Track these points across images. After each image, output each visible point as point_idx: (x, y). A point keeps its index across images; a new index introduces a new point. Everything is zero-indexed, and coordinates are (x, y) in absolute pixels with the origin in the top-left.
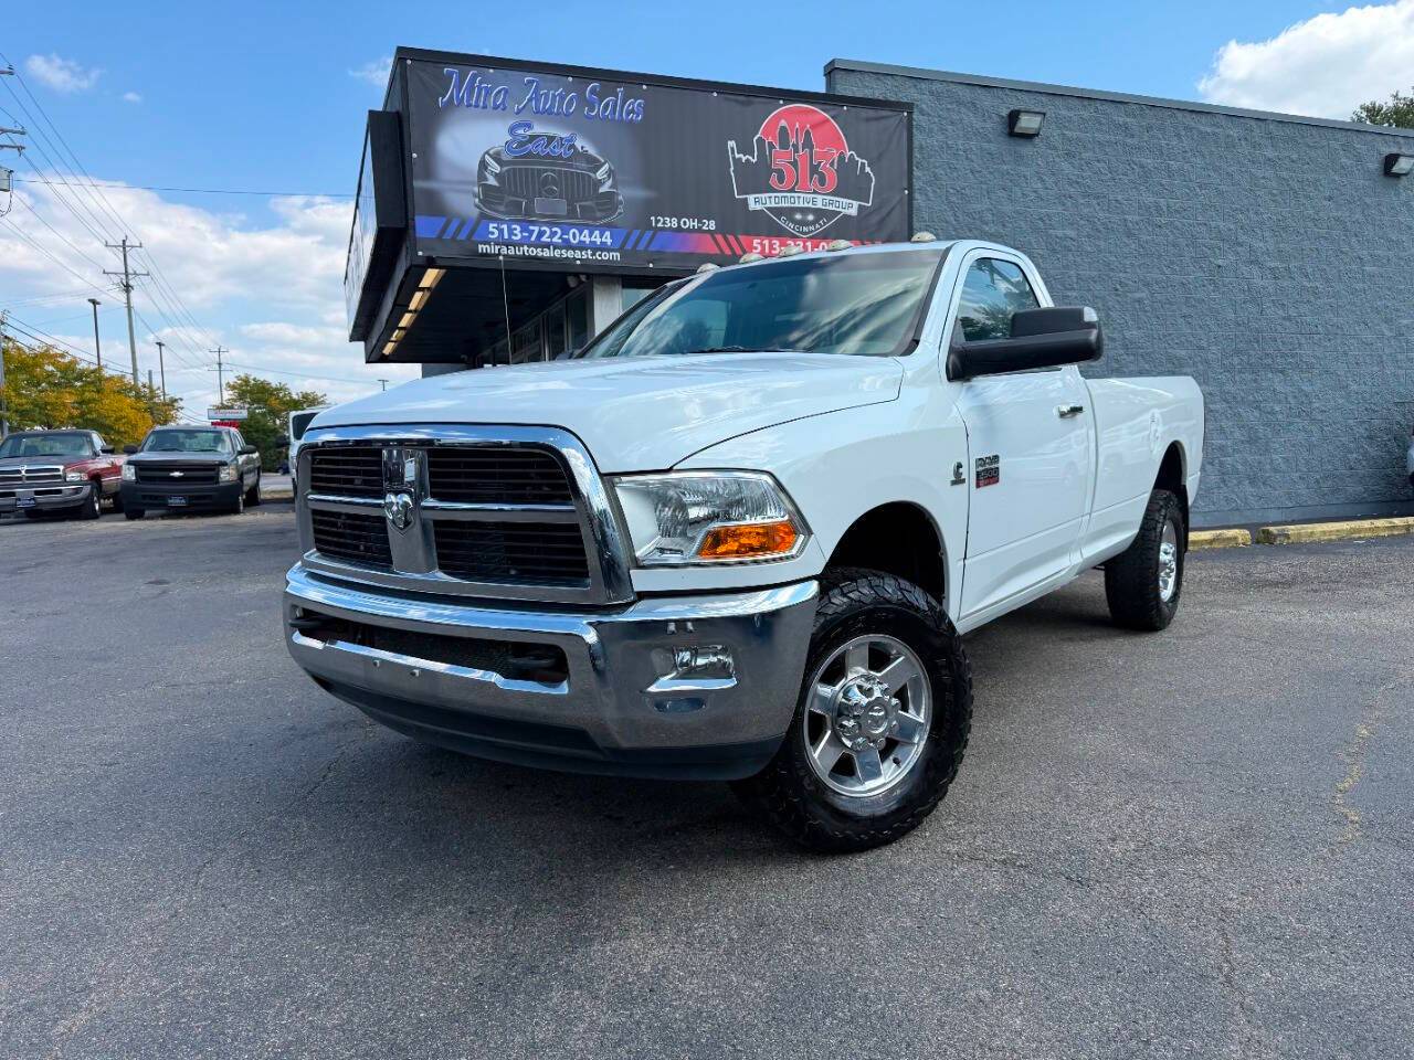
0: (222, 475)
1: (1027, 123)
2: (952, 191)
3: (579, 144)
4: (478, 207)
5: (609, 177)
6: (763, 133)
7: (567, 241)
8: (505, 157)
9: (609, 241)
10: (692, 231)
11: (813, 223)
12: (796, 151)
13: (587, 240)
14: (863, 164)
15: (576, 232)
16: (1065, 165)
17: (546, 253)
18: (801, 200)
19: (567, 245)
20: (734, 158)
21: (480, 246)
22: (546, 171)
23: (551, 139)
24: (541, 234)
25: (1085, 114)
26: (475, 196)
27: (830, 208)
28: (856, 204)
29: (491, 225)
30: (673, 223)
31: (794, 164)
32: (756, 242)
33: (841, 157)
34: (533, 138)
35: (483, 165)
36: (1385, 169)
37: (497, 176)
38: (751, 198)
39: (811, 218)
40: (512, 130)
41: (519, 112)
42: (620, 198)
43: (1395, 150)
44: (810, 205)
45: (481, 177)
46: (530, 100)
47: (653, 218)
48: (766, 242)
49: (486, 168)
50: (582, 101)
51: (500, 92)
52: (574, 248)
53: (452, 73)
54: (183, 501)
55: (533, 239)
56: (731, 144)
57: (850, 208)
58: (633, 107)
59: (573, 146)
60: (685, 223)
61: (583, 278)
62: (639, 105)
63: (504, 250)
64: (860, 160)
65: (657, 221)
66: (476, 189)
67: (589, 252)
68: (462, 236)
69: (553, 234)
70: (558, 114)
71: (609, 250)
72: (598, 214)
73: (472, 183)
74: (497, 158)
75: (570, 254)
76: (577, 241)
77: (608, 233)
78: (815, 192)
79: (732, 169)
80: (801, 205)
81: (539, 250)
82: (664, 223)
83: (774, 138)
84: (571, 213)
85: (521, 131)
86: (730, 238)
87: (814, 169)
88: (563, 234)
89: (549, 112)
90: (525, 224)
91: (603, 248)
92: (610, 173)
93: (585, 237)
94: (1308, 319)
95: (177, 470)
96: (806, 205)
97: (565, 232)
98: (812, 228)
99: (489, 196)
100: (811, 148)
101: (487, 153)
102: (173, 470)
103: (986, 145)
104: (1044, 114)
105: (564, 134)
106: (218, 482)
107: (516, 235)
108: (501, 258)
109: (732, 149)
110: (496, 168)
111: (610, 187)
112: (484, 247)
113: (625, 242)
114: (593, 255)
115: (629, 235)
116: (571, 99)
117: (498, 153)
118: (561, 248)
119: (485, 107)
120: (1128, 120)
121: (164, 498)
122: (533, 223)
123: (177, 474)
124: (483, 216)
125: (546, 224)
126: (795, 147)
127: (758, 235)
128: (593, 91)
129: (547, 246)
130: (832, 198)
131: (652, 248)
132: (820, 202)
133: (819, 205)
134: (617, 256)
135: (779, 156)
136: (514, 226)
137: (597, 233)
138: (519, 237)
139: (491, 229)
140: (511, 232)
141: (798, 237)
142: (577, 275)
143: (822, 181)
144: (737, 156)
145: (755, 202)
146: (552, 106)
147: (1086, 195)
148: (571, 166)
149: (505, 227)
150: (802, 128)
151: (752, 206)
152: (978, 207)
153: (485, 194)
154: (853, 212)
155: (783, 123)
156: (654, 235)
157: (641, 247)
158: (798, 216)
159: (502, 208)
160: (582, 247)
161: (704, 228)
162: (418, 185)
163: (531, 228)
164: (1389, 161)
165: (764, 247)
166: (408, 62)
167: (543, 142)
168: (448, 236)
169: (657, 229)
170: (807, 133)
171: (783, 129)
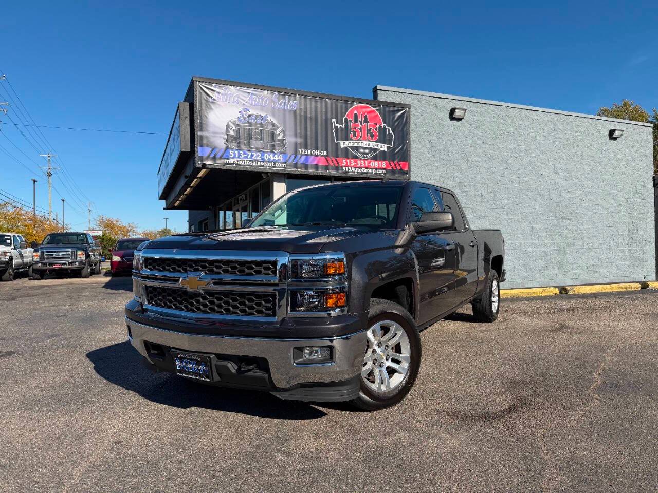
1: (458, 113)
2: (427, 141)
3: (270, 118)
4: (226, 144)
5: (282, 132)
6: (347, 116)
7: (263, 159)
8: (238, 123)
9: (281, 159)
10: (317, 155)
12: (361, 124)
13: (272, 158)
14: (389, 130)
15: (268, 155)
16: (475, 131)
17: (254, 164)
18: (363, 144)
19: (263, 161)
22: (255, 129)
23: (257, 116)
24: (252, 155)
25: (483, 110)
26: (224, 139)
27: (375, 147)
28: (386, 146)
29: (231, 151)
30: (309, 152)
31: (361, 129)
32: (344, 161)
33: (380, 127)
34: (250, 115)
35: (228, 126)
36: (610, 135)
37: (234, 131)
38: (342, 143)
39: (367, 151)
40: (240, 112)
41: (244, 104)
42: (287, 141)
43: (613, 128)
44: (367, 146)
45: (227, 131)
46: (249, 100)
47: (300, 150)
48: (348, 161)
49: (229, 127)
50: (271, 101)
51: (236, 96)
52: (266, 162)
55: (249, 157)
56: (334, 120)
57: (384, 147)
58: (293, 105)
59: (267, 119)
60: (314, 152)
61: (270, 175)
62: (295, 103)
63: (236, 162)
64: (388, 128)
65: (302, 151)
66: (225, 136)
67: (273, 163)
68: (218, 156)
69: (257, 156)
70: (261, 106)
71: (281, 163)
72: (277, 148)
73: (223, 133)
74: (234, 123)
75: (265, 164)
76: (268, 158)
77: (281, 156)
78: (369, 141)
79: (334, 130)
80: (363, 146)
81: (251, 162)
82: (305, 152)
83: (352, 118)
84: (265, 148)
85: (245, 113)
86: (333, 159)
87: (368, 131)
88: (262, 156)
89: (256, 105)
90: (245, 151)
91: (279, 162)
94: (580, 197)
96: (365, 146)
98: (367, 155)
100: (367, 122)
101: (230, 121)
103: (441, 122)
104: (466, 110)
105: (263, 114)
107: (241, 156)
108: (235, 165)
109: (334, 122)
110: (234, 128)
111: (282, 137)
112: (228, 160)
113: (288, 160)
114: (274, 164)
115: (290, 157)
116: (266, 100)
117: (235, 121)
118: (260, 162)
119: (229, 102)
120: (502, 113)
122: (249, 151)
124: (227, 148)
125: (255, 151)
126: (361, 122)
127: (345, 158)
128: (276, 97)
129: (255, 161)
130: (377, 143)
131: (300, 162)
132: (371, 145)
133: (371, 146)
134: (284, 165)
135: (354, 125)
136: (241, 152)
138: (243, 157)
139: (231, 153)
140: (239, 154)
141: (361, 159)
142: (266, 173)
143: (372, 136)
144: (336, 125)
145: (343, 144)
146: (258, 103)
147: (484, 143)
148: (266, 128)
149: (237, 152)
150: (364, 113)
151: (342, 146)
152: (438, 148)
153: (229, 139)
155: (356, 112)
156: (300, 157)
157: (295, 161)
158: (362, 151)
159: (236, 145)
160: (269, 161)
161: (322, 154)
162: (199, 133)
163: (248, 153)
164: (612, 132)
165: (347, 163)
166: (198, 82)
167: (254, 117)
168: (212, 155)
169: (302, 155)
170: (366, 117)
171: (356, 115)
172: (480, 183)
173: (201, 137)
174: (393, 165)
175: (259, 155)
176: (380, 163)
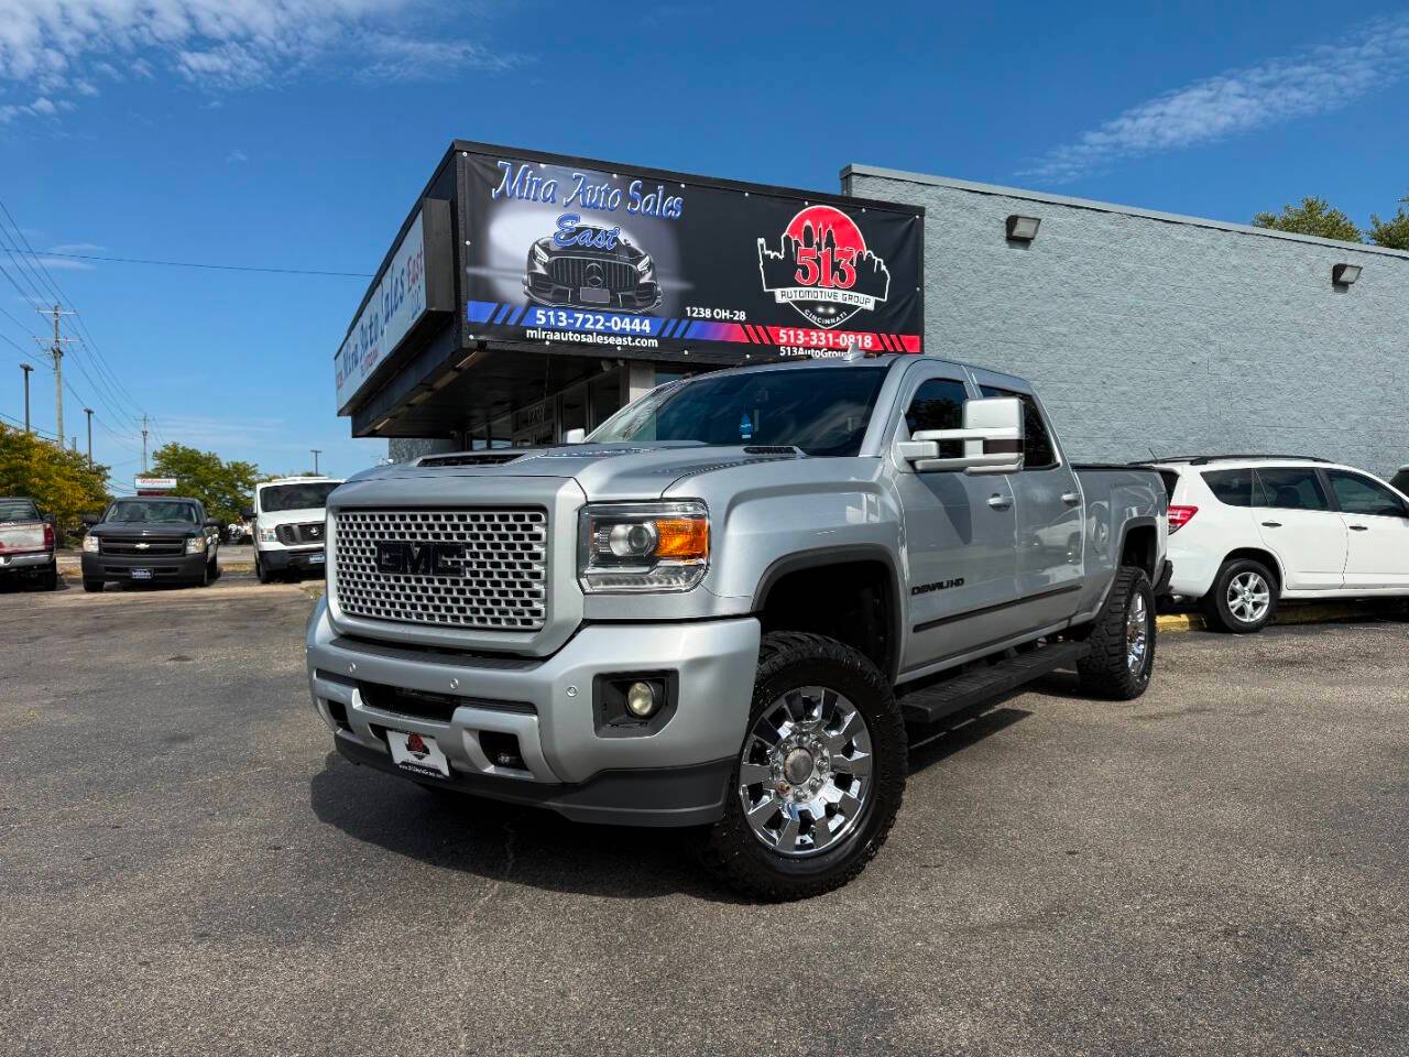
0: (189, 548)
1: (1022, 229)
2: (956, 288)
3: (623, 237)
4: (528, 295)
5: (649, 268)
6: (790, 232)
7: (608, 328)
8: (554, 247)
9: (648, 329)
10: (725, 320)
11: (834, 316)
12: (820, 249)
13: (628, 327)
14: (879, 262)
15: (619, 321)
16: (1056, 267)
17: (590, 339)
18: (823, 294)
19: (609, 333)
20: (763, 255)
21: (528, 332)
22: (592, 261)
23: (596, 232)
24: (585, 321)
25: (1073, 220)
26: (525, 283)
27: (850, 303)
28: (873, 299)
29: (539, 312)
30: (707, 313)
31: (818, 261)
32: (782, 332)
34: (580, 230)
35: (533, 255)
36: (1333, 278)
37: (545, 265)
38: (778, 292)
39: (832, 311)
40: (561, 221)
41: (567, 205)
42: (659, 289)
43: (1341, 261)
44: (832, 300)
45: (531, 265)
46: (578, 194)
47: (688, 308)
48: (792, 333)
49: (535, 257)
50: (626, 197)
51: (550, 185)
52: (616, 335)
53: (505, 167)
54: (148, 574)
55: (578, 325)
56: (761, 241)
57: (867, 302)
58: (672, 205)
59: (616, 239)
60: (718, 314)
61: (621, 364)
62: (678, 202)
63: (550, 336)
64: (877, 259)
65: (692, 312)
66: (526, 277)
67: (630, 339)
68: (512, 322)
69: (596, 322)
70: (603, 208)
71: (648, 338)
72: (639, 304)
73: (521, 271)
75: (611, 340)
76: (618, 328)
77: (647, 322)
78: (836, 288)
79: (761, 264)
80: (823, 299)
81: (583, 336)
82: (698, 313)
83: (800, 237)
84: (614, 303)
85: (569, 224)
86: (760, 328)
87: (836, 266)
88: (606, 321)
89: (594, 206)
90: (570, 312)
91: (642, 335)
92: (650, 266)
93: (626, 325)
94: (1272, 413)
95: (143, 542)
96: (828, 299)
97: (608, 320)
98: (833, 321)
99: (538, 284)
100: (833, 247)
101: (537, 243)
102: (138, 542)
103: (986, 247)
104: (1040, 220)
105: (608, 227)
106: (184, 555)
107: (562, 322)
108: (547, 343)
109: (762, 246)
110: (545, 258)
111: (650, 279)
112: (532, 332)
113: (662, 330)
114: (633, 341)
115: (666, 324)
116: (616, 195)
117: (547, 244)
118: (603, 334)
119: (535, 199)
120: (1111, 227)
121: (127, 570)
122: (579, 311)
123: (142, 546)
124: (532, 305)
125: (590, 312)
126: (819, 245)
127: (784, 326)
128: (636, 188)
129: (589, 332)
130: (852, 293)
131: (688, 336)
132: (841, 296)
133: (840, 300)
134: (654, 343)
135: (804, 253)
136: (560, 313)
137: (637, 321)
138: (565, 324)
139: (538, 316)
140: (557, 318)
141: (819, 329)
142: (613, 361)
143: (842, 278)
144: (766, 252)
145: (783, 296)
146: (598, 200)
148: (615, 258)
149: (551, 313)
150: (826, 227)
151: (780, 299)
152: (980, 304)
153: (534, 283)
154: (870, 306)
155: (808, 223)
156: (689, 325)
157: (677, 335)
158: (821, 310)
159: (550, 296)
160: (622, 334)
161: (736, 318)
162: (471, 270)
163: (576, 315)
164: (1338, 270)
165: (789, 336)
166: (465, 154)
167: (589, 234)
168: (498, 321)
169: (692, 319)
170: (830, 233)
171: (808, 228)
172: (1066, 382)
173: (476, 278)
174: (887, 343)
175: (599, 321)
176: (860, 337)
